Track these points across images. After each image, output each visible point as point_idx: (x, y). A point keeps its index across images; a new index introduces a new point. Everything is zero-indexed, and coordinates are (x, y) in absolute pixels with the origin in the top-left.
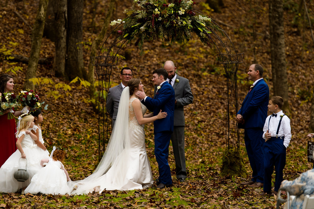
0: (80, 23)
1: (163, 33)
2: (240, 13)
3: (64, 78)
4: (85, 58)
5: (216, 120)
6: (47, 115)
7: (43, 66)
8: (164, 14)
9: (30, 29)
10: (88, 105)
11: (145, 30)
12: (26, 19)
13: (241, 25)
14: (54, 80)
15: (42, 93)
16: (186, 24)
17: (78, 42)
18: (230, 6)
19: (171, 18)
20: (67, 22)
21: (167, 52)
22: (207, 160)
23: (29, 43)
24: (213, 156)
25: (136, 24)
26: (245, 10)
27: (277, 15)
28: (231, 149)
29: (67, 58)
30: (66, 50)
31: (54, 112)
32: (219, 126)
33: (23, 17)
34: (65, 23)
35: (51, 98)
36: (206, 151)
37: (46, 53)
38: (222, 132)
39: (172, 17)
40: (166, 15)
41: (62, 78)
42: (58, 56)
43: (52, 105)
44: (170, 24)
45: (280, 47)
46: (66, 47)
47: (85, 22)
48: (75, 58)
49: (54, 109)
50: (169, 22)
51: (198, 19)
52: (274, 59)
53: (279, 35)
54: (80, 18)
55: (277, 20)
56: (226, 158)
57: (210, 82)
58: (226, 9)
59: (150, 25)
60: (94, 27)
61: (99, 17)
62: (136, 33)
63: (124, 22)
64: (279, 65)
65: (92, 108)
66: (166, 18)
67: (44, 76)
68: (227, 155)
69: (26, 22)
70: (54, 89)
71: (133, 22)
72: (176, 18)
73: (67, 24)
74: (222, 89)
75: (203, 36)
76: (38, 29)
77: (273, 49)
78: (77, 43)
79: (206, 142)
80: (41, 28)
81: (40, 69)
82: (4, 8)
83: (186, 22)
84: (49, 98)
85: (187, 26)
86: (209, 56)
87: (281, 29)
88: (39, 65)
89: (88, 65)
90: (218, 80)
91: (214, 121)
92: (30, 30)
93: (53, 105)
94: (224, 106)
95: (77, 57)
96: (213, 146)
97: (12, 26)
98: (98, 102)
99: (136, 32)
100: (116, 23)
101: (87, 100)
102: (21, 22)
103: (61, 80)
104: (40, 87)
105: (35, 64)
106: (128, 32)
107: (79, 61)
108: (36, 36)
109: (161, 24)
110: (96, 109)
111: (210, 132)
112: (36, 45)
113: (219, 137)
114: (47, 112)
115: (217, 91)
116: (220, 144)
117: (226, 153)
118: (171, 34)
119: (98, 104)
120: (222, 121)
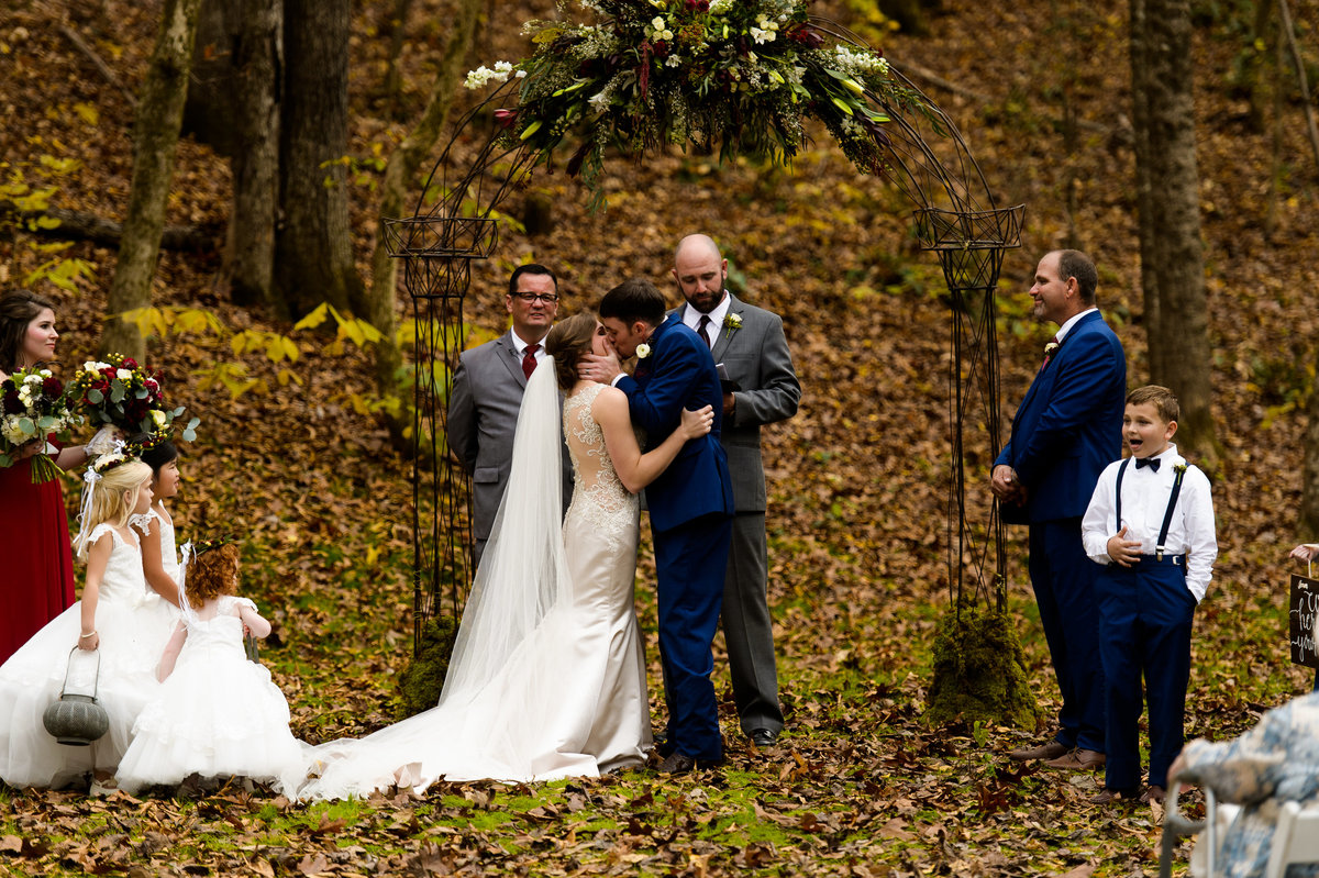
0: (338, 78)
1: (686, 120)
3: (271, 310)
4: (356, 224)
5: (908, 485)
6: (196, 463)
7: (179, 257)
8: (690, 39)
9: (126, 102)
10: (371, 421)
11: (610, 107)
12: (109, 61)
14: (225, 317)
15: (178, 370)
16: (783, 81)
17: (330, 158)
19: (721, 58)
20: (283, 73)
21: (700, 203)
22: (868, 655)
23: (124, 163)
24: (895, 639)
25: (573, 83)
27: (1165, 47)
28: (970, 610)
29: (281, 226)
30: (277, 189)
31: (228, 451)
32: (922, 512)
33: (98, 50)
34: (272, 76)
35: (213, 391)
36: (866, 619)
37: (194, 205)
38: (931, 538)
39: (722, 53)
40: (697, 46)
41: (262, 309)
42: (243, 215)
43: (218, 422)
44: (714, 81)
45: (1176, 180)
46: (277, 180)
47: (357, 74)
48: (316, 223)
49: (229, 439)
50: (712, 75)
51: (834, 61)
52: (1150, 233)
53: (1172, 131)
54: (335, 57)
55: (1166, 67)
56: (949, 647)
57: (884, 325)
58: (952, 21)
59: (631, 86)
60: (398, 94)
61: (416, 51)
62: (573, 122)
63: (521, 74)
64: (1173, 255)
65: (385, 433)
66: (700, 58)
67: (185, 301)
68: (954, 635)
69: (111, 72)
70: (228, 356)
71: (562, 75)
72: (742, 59)
73: (282, 82)
74: (933, 358)
75: (854, 134)
76: (161, 101)
77: (1147, 187)
78: (323, 161)
79: (864, 580)
80: (174, 100)
81: (167, 270)
82: (18, 14)
83: (782, 74)
84: (205, 391)
85: (785, 90)
86: (879, 219)
87: (1182, 103)
88: (164, 252)
89: (369, 255)
90: (918, 317)
91: (900, 490)
92: (127, 108)
93: (225, 421)
94: (942, 429)
95: (324, 223)
96: (895, 598)
97: (53, 88)
98: (412, 409)
99: (572, 116)
100: (489, 80)
101: (368, 402)
102: (91, 73)
103: (255, 318)
104: (168, 347)
105: (147, 250)
106: (538, 118)
107: (332, 237)
108: (150, 134)
109: (679, 82)
110: (403, 439)
111: (880, 539)
112: (151, 170)
113: (922, 559)
114: (198, 452)
115: (912, 365)
116: (923, 588)
117: (949, 624)
118: (720, 126)
119: (411, 417)
120: (934, 491)
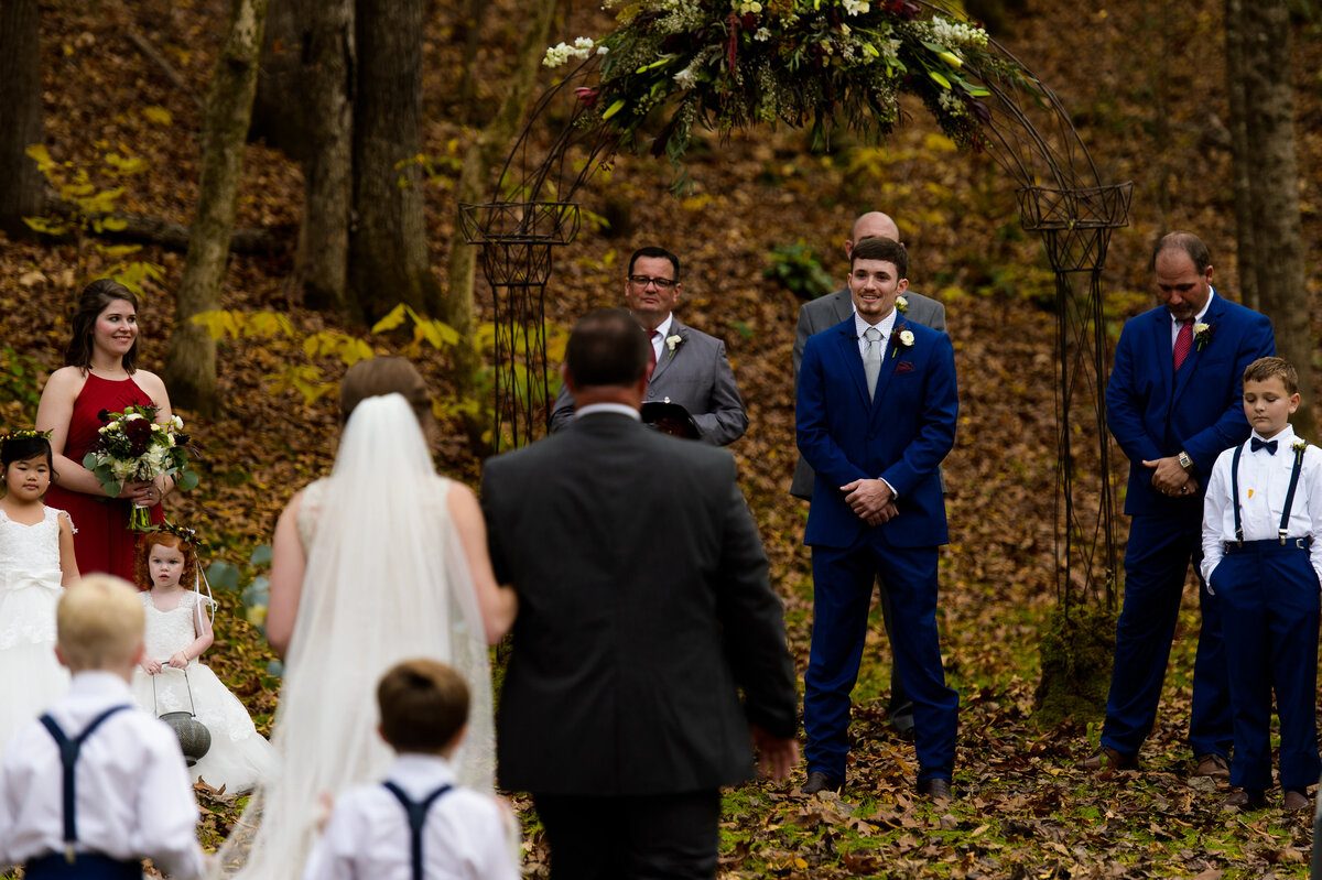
0: (411, 75)
1: (776, 96)
2: (1099, 37)
3: (345, 314)
4: (431, 228)
5: (1004, 488)
6: (268, 470)
7: (250, 261)
8: (779, 11)
9: (195, 107)
10: (449, 426)
11: (696, 83)
12: (176, 64)
13: (1102, 87)
14: (297, 322)
15: (250, 376)
16: (877, 54)
17: (405, 157)
18: (1054, 11)
19: (813, 31)
20: (355, 70)
21: (784, 206)
22: (967, 661)
23: (193, 168)
24: (995, 644)
25: (657, 59)
26: (1118, 26)
27: (1263, 37)
28: (1078, 607)
29: (354, 228)
30: (350, 191)
31: (301, 457)
32: (1018, 516)
33: (165, 55)
34: (344, 73)
35: (286, 396)
36: (963, 625)
37: (266, 210)
38: (1028, 542)
39: (813, 26)
40: (787, 18)
41: (336, 313)
42: (315, 217)
43: (291, 427)
44: (805, 55)
45: (1275, 173)
46: (350, 180)
47: (431, 81)
48: (391, 225)
49: (302, 444)
50: (803, 48)
51: (931, 33)
52: (1248, 230)
53: (1270, 123)
54: (409, 53)
55: (1264, 57)
56: (1057, 646)
57: (975, 327)
58: (1038, 22)
59: (718, 62)
60: (473, 100)
61: (491, 57)
62: (658, 100)
63: (603, 50)
64: (1273, 251)
65: (464, 439)
66: (790, 31)
67: (256, 305)
68: (1062, 633)
69: (179, 78)
70: (300, 360)
71: (645, 50)
72: (835, 31)
73: (355, 80)
74: (1026, 359)
75: (952, 109)
76: (229, 96)
77: (1245, 183)
78: (398, 160)
79: (960, 585)
80: (242, 96)
81: (237, 274)
82: (84, 20)
83: (877, 47)
84: (277, 396)
85: (880, 63)
86: (967, 220)
87: (1281, 95)
88: (235, 256)
89: (445, 259)
90: (1010, 319)
91: (996, 493)
92: (195, 113)
93: (298, 427)
94: (1037, 431)
95: (398, 224)
96: (993, 603)
97: (122, 93)
98: (492, 412)
99: (657, 94)
100: (570, 57)
101: (445, 406)
102: (158, 78)
103: (329, 323)
104: (239, 352)
105: (216, 251)
106: (620, 97)
107: (407, 238)
108: (219, 131)
109: (769, 56)
110: (482, 444)
111: (976, 543)
112: (220, 168)
113: (1020, 563)
114: (271, 458)
115: (1005, 366)
116: (1021, 593)
117: (1056, 622)
118: (811, 102)
119: (491, 422)
120: (1031, 494)
